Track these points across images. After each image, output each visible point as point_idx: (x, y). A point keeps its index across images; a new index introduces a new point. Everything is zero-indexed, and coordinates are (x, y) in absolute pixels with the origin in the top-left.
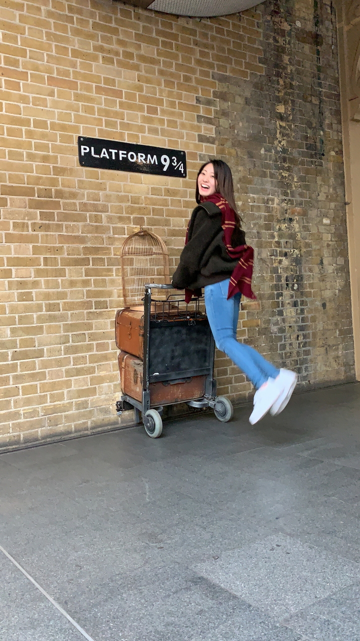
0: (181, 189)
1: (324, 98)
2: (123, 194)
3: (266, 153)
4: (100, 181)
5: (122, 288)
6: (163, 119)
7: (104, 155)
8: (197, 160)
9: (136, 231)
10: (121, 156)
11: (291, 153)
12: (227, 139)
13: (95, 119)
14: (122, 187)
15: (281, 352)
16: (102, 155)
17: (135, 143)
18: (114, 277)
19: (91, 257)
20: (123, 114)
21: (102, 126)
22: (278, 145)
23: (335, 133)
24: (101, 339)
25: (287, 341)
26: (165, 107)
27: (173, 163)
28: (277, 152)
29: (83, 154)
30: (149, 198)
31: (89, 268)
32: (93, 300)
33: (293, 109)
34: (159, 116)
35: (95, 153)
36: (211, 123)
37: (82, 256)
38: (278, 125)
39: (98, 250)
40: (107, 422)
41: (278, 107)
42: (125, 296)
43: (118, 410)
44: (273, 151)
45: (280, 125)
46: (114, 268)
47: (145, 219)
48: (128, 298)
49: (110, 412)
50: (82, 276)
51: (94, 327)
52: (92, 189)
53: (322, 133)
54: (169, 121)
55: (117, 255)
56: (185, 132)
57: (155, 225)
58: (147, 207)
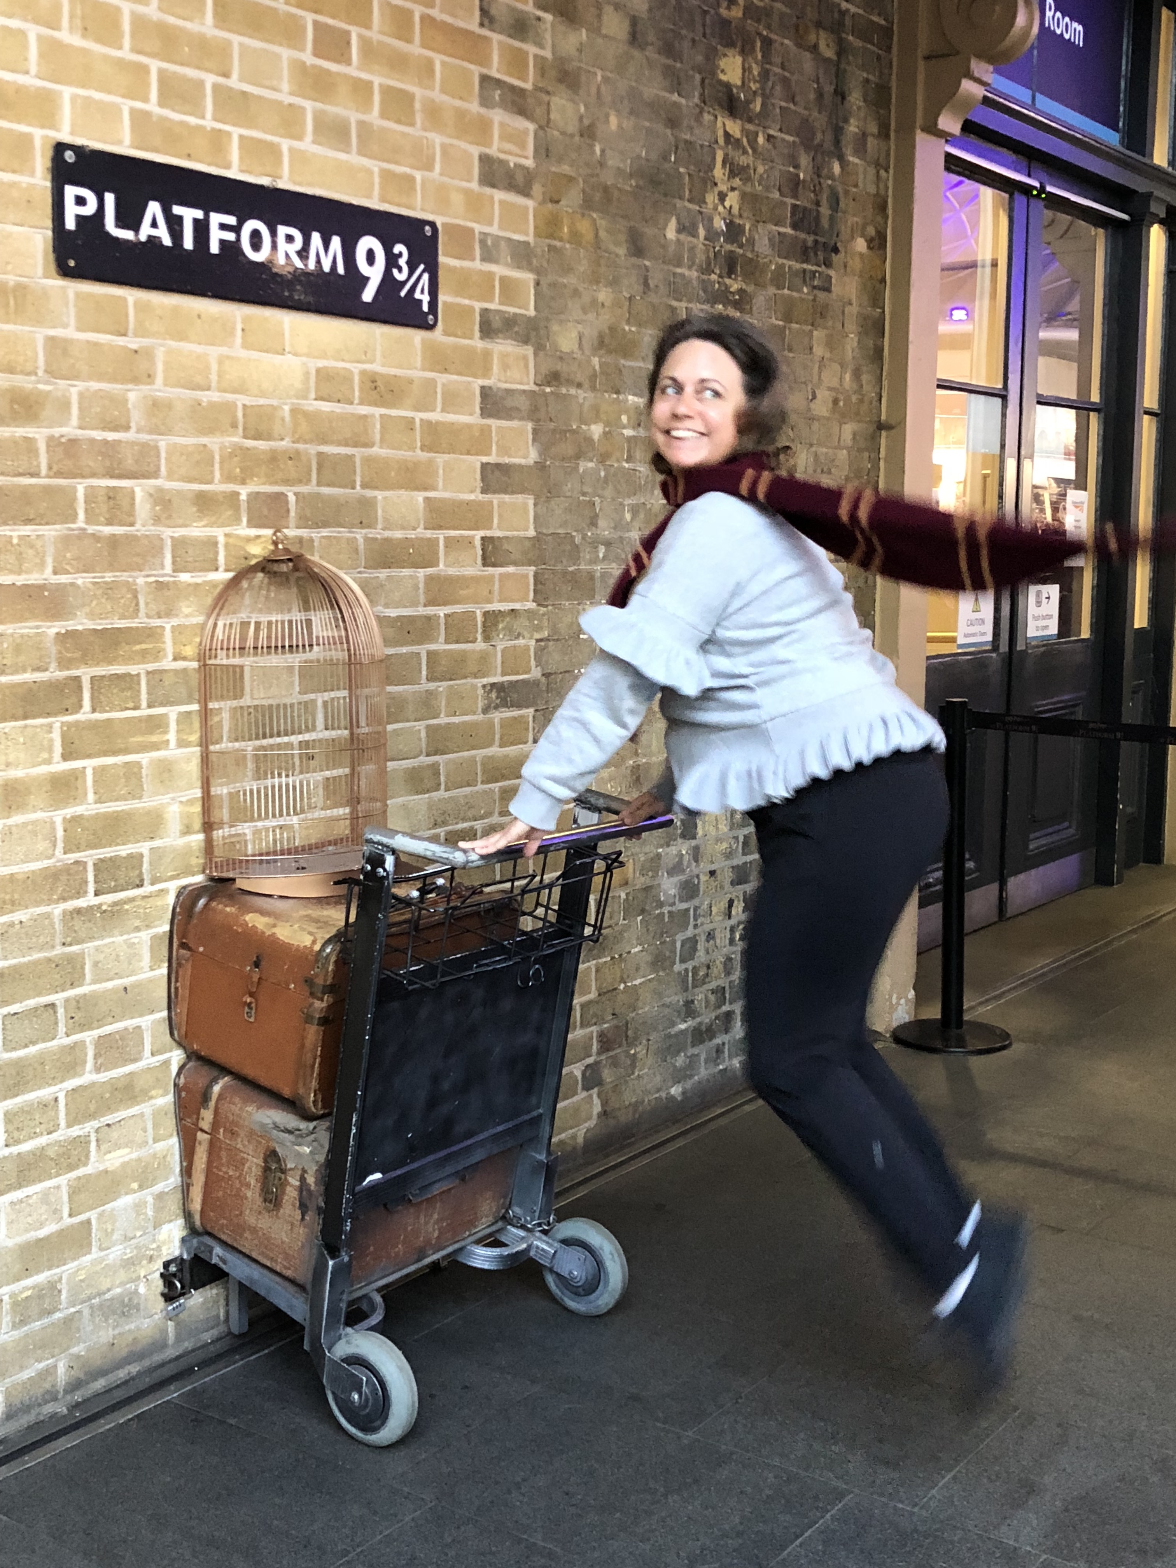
0: (417, 374)
1: (851, 38)
2: (214, 396)
3: (682, 237)
4: (132, 343)
5: (198, 793)
6: (369, 85)
7: (154, 232)
8: (473, 259)
9: (258, 551)
10: (216, 236)
11: (751, 242)
12: (571, 179)
13: (121, 64)
14: (214, 367)
15: (684, 966)
16: (145, 231)
17: (265, 181)
18: (172, 752)
19: (86, 673)
20: (225, 49)
21: (146, 100)
22: (716, 209)
23: (872, 171)
24: (115, 1019)
25: (702, 924)
26: (374, 34)
27: (395, 272)
28: (712, 236)
29: (70, 224)
30: (306, 414)
31: (77, 724)
32: (90, 856)
33: (765, 75)
34: (353, 71)
35: (122, 221)
36: (522, 112)
37: (55, 674)
38: (720, 133)
39: (117, 644)
40: (124, 1353)
41: (723, 63)
42: (208, 827)
43: (169, 1297)
44: (702, 232)
45: (727, 135)
46: (172, 712)
47: (292, 498)
48: (218, 834)
49: (137, 1308)
50: (48, 762)
51: (88, 968)
52: (100, 378)
53: (837, 168)
54: (387, 91)
55: (184, 659)
56: (437, 139)
57: (325, 525)
58: (298, 452)
